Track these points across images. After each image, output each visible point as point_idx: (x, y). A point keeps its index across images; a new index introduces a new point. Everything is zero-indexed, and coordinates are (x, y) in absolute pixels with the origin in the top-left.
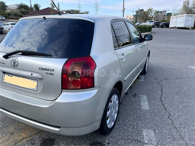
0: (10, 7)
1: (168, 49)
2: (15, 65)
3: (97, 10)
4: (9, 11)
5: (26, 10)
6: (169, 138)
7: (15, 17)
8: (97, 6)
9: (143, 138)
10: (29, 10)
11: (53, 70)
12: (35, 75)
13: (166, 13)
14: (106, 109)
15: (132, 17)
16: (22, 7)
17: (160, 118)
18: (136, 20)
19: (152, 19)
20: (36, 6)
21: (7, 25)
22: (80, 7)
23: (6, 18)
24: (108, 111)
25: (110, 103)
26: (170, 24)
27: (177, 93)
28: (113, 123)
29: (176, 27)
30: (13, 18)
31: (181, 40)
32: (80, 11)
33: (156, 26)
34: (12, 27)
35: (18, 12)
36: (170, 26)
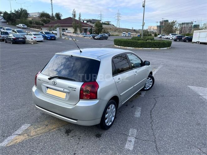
0: (32, 15)
1: (179, 68)
2: (55, 84)
3: (118, 20)
4: (30, 19)
5: (47, 19)
6: (145, 134)
7: (37, 26)
8: (118, 16)
9: (129, 133)
10: (50, 18)
11: (76, 88)
12: (65, 90)
13: (193, 25)
14: (105, 112)
15: (156, 28)
16: (43, 15)
17: (144, 123)
18: (160, 31)
19: (175, 32)
20: (58, 15)
21: (30, 35)
22: (101, 17)
23: (28, 27)
24: (107, 114)
25: (108, 109)
26: (193, 39)
27: (166, 107)
28: (110, 123)
29: (199, 42)
30: (34, 27)
31: (197, 58)
32: (101, 21)
33: (178, 40)
34: (34, 37)
35: (40, 20)
36: (193, 41)
